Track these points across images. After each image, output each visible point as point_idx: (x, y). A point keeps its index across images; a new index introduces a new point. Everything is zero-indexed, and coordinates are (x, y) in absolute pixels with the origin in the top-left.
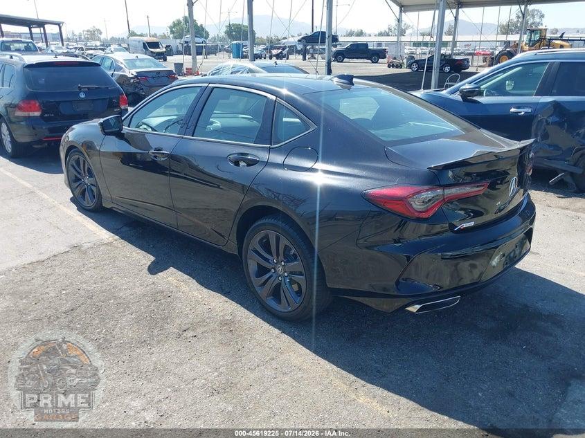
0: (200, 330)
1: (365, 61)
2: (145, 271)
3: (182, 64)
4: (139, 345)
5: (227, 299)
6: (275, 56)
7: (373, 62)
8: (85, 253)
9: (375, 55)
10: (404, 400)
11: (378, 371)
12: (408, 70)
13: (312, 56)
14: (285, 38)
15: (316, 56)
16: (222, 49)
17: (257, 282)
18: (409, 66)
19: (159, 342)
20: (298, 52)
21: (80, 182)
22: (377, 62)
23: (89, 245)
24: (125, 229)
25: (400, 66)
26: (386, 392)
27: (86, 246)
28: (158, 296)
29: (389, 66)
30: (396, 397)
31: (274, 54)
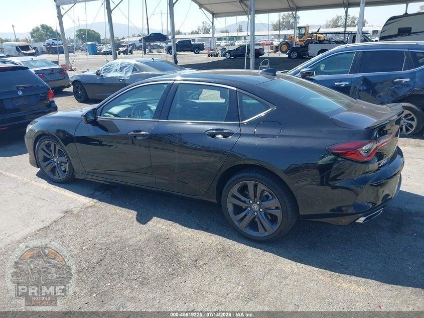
0: (206, 259)
1: (190, 52)
2: (136, 223)
3: (58, 62)
4: (171, 277)
5: (210, 234)
6: (122, 52)
7: (196, 53)
8: (78, 215)
9: (197, 48)
10: (370, 281)
11: (342, 265)
12: (223, 58)
13: (150, 51)
14: (124, 38)
15: (153, 51)
16: (78, 49)
17: (235, 219)
18: (224, 55)
19: (184, 272)
20: (138, 48)
21: (50, 161)
22: (198, 53)
23: (78, 209)
24: (97, 193)
25: (216, 55)
26: (356, 277)
27: (76, 211)
28: (158, 239)
29: (209, 56)
30: (364, 280)
31: (122, 50)
